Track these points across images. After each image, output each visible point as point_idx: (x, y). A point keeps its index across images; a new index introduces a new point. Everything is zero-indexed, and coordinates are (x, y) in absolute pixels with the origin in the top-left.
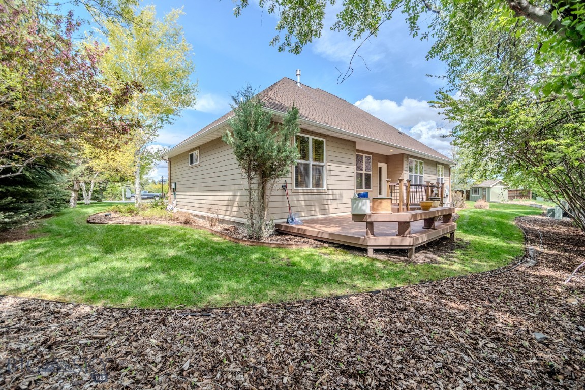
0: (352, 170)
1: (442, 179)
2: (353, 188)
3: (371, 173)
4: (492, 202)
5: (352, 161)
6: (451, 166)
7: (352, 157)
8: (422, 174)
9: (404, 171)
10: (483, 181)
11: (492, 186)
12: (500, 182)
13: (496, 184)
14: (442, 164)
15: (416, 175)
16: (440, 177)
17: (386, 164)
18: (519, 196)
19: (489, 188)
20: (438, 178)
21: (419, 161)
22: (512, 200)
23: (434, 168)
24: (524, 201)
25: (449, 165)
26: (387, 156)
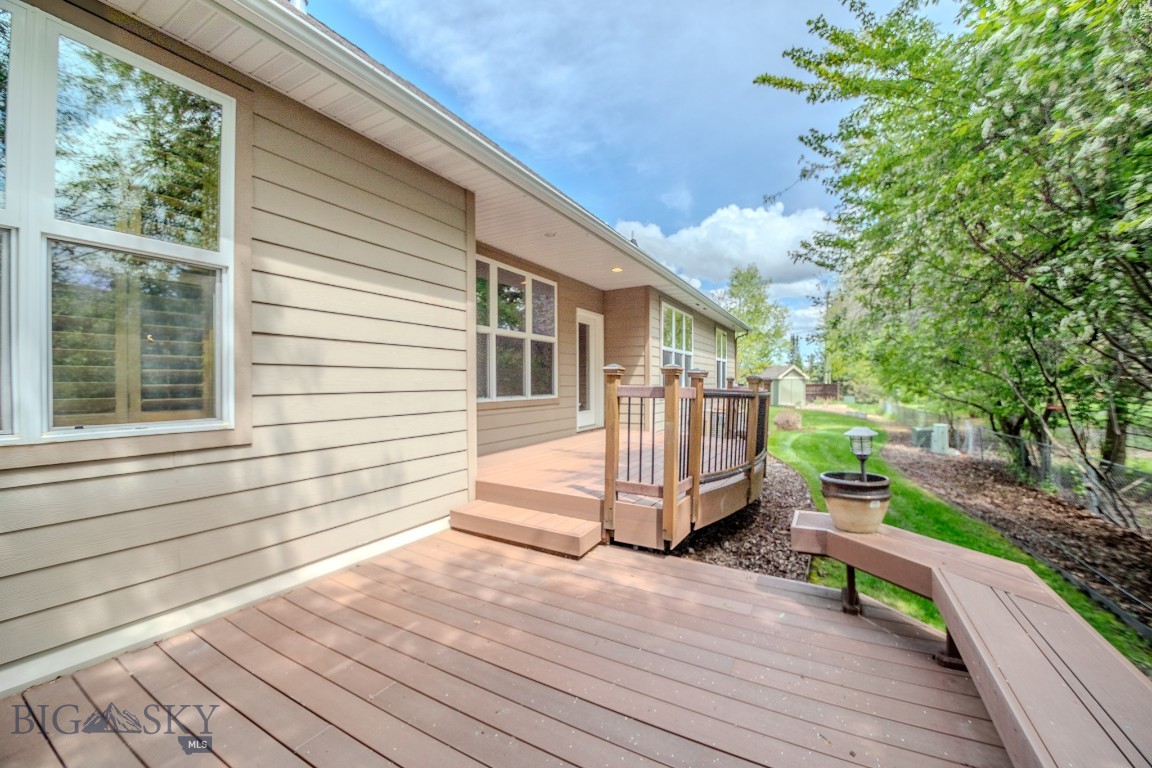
0: (458, 319)
1: (724, 363)
2: (458, 401)
3: (554, 340)
4: (781, 406)
5: (457, 279)
6: (736, 335)
7: (456, 259)
8: (690, 350)
9: (650, 339)
10: (765, 368)
11: (780, 377)
12: (794, 370)
13: (787, 375)
14: (724, 328)
15: (679, 351)
16: (721, 359)
17: (602, 316)
18: (821, 395)
19: (777, 381)
20: (718, 362)
21: (685, 314)
22: (812, 402)
23: (711, 336)
24: (829, 404)
25: (734, 332)
26: (604, 293)
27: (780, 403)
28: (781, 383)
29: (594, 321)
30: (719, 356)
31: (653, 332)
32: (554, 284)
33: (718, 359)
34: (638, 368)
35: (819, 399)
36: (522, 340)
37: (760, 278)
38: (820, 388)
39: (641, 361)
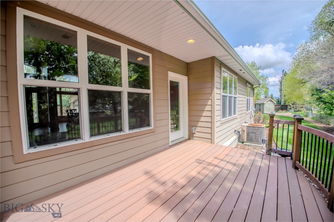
6: (254, 87)
8: (236, 95)
9: (215, 89)
10: (258, 99)
11: (265, 103)
12: (270, 100)
13: (268, 102)
14: (250, 83)
15: (230, 95)
16: (249, 98)
17: (187, 77)
18: (280, 109)
19: (263, 104)
20: (248, 99)
21: (234, 76)
22: (277, 112)
23: (245, 87)
24: (285, 113)
25: (253, 85)
26: (188, 64)
27: (265, 112)
28: (265, 105)
29: (182, 80)
30: (248, 97)
31: (216, 85)
32: (150, 55)
33: (247, 98)
34: (207, 107)
35: (280, 111)
36: (120, 93)
37: (256, 66)
38: (280, 106)
39: (209, 102)
